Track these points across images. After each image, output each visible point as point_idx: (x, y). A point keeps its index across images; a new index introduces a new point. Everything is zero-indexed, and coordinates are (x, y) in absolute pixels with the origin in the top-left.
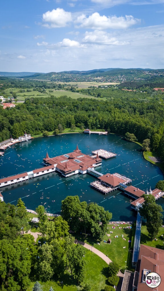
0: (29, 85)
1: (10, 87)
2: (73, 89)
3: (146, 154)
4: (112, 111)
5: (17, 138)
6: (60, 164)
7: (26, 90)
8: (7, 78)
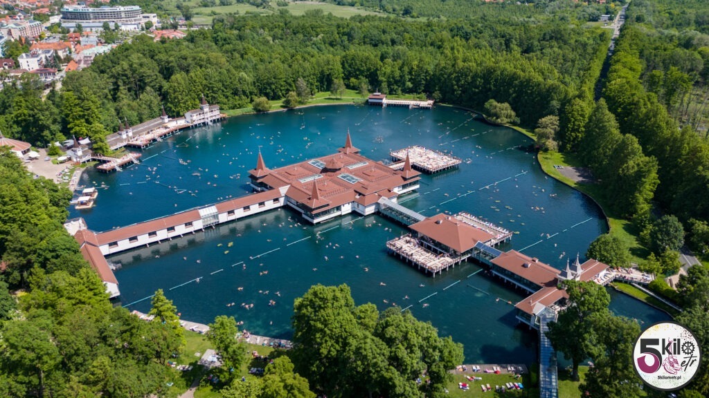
3: (546, 158)
4: (445, 44)
5: (181, 116)
6: (299, 188)
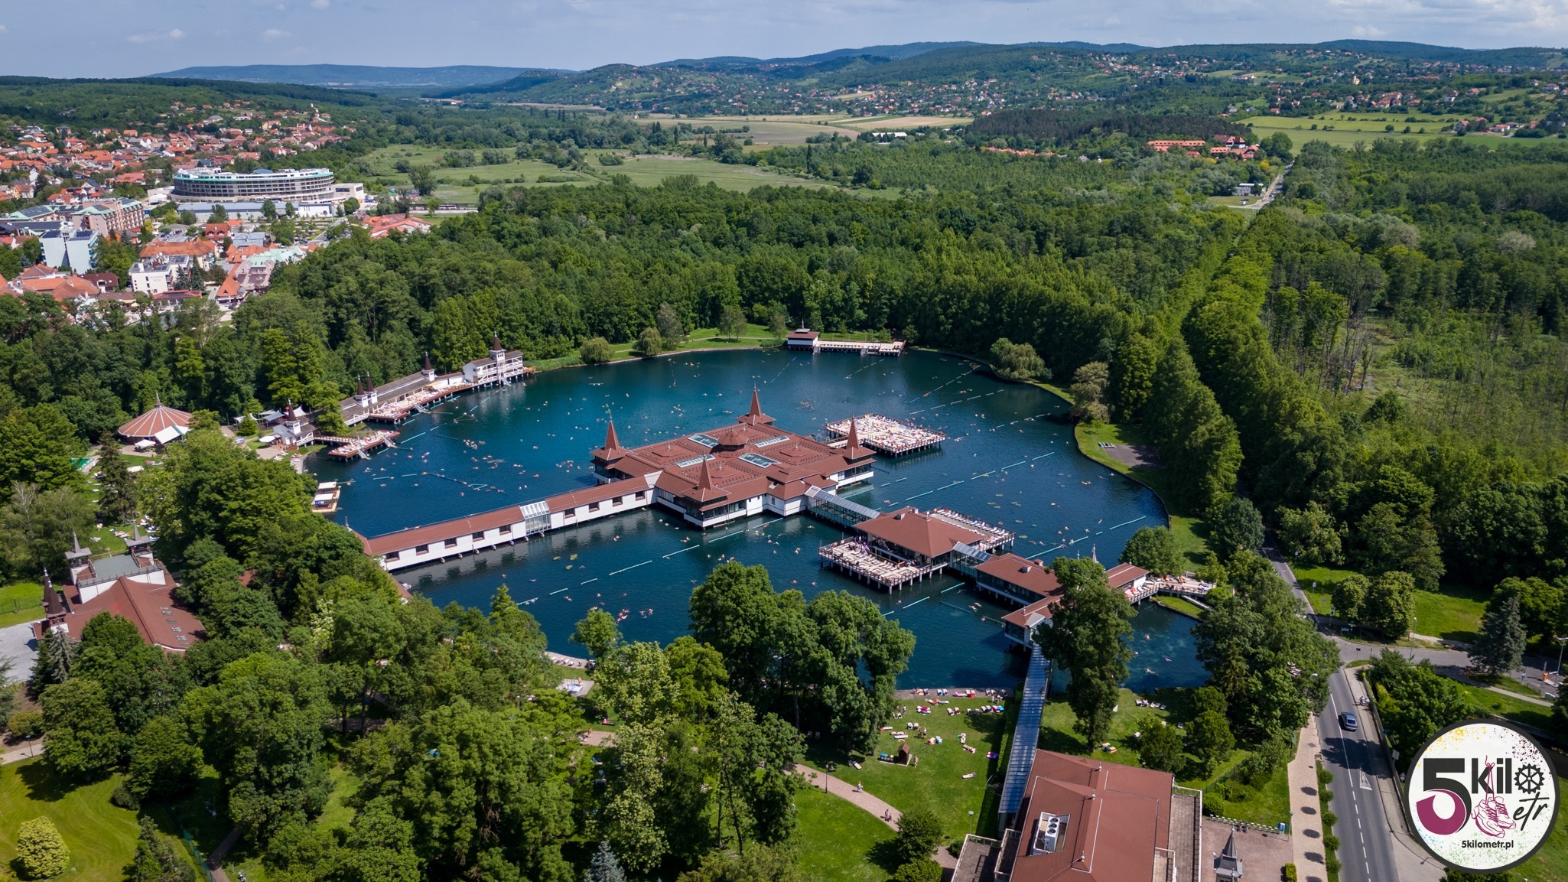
0: (496, 132)
1: (392, 141)
2: (726, 146)
3: (1089, 433)
4: (928, 242)
5: (454, 371)
6: (677, 474)
7: (478, 155)
8: (374, 95)
